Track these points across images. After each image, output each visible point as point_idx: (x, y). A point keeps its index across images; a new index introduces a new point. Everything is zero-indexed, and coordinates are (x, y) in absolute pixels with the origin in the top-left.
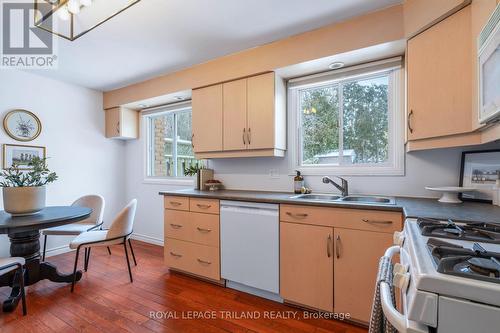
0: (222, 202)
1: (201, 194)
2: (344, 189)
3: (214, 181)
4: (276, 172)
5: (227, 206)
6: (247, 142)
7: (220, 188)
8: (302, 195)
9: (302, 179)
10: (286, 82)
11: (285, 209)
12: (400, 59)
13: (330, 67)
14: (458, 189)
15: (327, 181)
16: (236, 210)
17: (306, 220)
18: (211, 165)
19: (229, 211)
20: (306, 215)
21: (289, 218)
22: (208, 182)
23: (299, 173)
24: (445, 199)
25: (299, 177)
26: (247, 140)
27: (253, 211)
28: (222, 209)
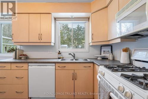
0: (29, 64)
1: (17, 61)
2: (74, 57)
3: (24, 55)
4: (51, 51)
5: (32, 66)
6: (40, 39)
7: (27, 58)
8: (61, 59)
9: (60, 54)
10: (55, 19)
11: (57, 65)
12: (88, 19)
13: (70, 17)
14: (101, 56)
15: (70, 54)
16: (36, 67)
17: (65, 68)
18: (22, 48)
19: (32, 68)
20: (65, 67)
21: (59, 68)
22: (21, 55)
23: (59, 51)
24: (99, 58)
25: (59, 53)
26: (40, 38)
27: (44, 67)
28: (29, 67)
